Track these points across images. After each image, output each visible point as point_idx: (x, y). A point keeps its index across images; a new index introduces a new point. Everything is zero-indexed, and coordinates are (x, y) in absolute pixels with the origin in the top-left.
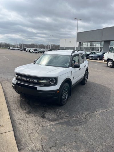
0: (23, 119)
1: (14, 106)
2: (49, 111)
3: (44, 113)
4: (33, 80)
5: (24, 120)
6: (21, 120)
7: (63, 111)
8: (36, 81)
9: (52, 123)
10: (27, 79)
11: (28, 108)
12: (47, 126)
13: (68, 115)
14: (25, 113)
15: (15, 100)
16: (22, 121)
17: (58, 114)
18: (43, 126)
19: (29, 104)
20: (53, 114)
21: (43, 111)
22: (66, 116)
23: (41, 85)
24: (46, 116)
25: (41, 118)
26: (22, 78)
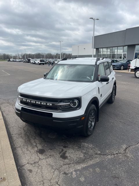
0: (35, 163)
1: (19, 142)
2: (71, 146)
3: (65, 150)
4: (47, 103)
5: (37, 165)
6: (31, 164)
7: (91, 146)
8: (51, 105)
9: (79, 167)
10: (37, 103)
11: (40, 144)
12: (72, 173)
13: (99, 152)
14: (37, 151)
15: (20, 131)
16: (34, 165)
17: (84, 150)
18: (65, 173)
19: (41, 137)
20: (78, 151)
21: (63, 148)
22: (97, 154)
23: (58, 110)
24: (67, 155)
25: (61, 159)
26: (30, 101)
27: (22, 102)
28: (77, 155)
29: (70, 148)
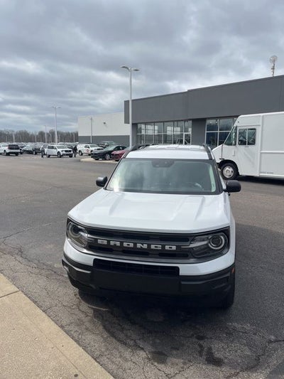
1: (92, 342)
2: (210, 334)
3: (205, 344)
4: (163, 246)
7: (248, 327)
8: (174, 248)
10: (139, 246)
11: (143, 339)
13: (273, 337)
14: (149, 359)
15: (74, 316)
17: (241, 338)
19: (134, 323)
20: (232, 342)
21: (196, 340)
22: (270, 342)
23: (189, 259)
24: (217, 355)
25: (211, 367)
26: (118, 244)
27: (92, 246)
28: (236, 351)
29: (211, 338)
